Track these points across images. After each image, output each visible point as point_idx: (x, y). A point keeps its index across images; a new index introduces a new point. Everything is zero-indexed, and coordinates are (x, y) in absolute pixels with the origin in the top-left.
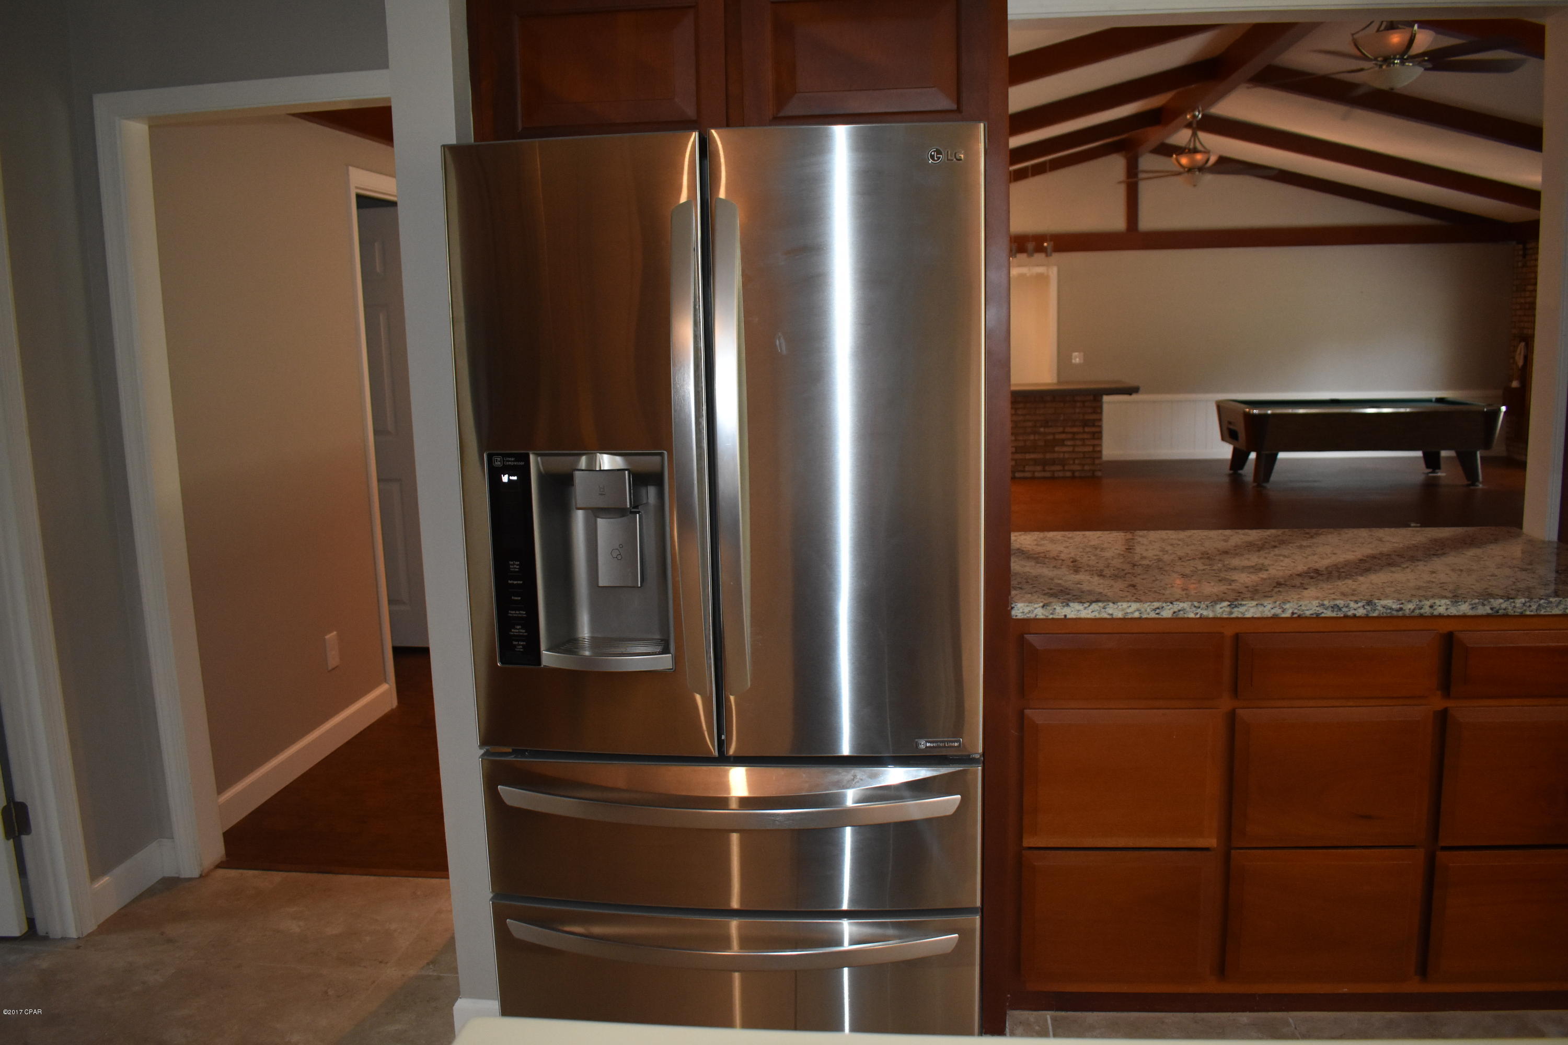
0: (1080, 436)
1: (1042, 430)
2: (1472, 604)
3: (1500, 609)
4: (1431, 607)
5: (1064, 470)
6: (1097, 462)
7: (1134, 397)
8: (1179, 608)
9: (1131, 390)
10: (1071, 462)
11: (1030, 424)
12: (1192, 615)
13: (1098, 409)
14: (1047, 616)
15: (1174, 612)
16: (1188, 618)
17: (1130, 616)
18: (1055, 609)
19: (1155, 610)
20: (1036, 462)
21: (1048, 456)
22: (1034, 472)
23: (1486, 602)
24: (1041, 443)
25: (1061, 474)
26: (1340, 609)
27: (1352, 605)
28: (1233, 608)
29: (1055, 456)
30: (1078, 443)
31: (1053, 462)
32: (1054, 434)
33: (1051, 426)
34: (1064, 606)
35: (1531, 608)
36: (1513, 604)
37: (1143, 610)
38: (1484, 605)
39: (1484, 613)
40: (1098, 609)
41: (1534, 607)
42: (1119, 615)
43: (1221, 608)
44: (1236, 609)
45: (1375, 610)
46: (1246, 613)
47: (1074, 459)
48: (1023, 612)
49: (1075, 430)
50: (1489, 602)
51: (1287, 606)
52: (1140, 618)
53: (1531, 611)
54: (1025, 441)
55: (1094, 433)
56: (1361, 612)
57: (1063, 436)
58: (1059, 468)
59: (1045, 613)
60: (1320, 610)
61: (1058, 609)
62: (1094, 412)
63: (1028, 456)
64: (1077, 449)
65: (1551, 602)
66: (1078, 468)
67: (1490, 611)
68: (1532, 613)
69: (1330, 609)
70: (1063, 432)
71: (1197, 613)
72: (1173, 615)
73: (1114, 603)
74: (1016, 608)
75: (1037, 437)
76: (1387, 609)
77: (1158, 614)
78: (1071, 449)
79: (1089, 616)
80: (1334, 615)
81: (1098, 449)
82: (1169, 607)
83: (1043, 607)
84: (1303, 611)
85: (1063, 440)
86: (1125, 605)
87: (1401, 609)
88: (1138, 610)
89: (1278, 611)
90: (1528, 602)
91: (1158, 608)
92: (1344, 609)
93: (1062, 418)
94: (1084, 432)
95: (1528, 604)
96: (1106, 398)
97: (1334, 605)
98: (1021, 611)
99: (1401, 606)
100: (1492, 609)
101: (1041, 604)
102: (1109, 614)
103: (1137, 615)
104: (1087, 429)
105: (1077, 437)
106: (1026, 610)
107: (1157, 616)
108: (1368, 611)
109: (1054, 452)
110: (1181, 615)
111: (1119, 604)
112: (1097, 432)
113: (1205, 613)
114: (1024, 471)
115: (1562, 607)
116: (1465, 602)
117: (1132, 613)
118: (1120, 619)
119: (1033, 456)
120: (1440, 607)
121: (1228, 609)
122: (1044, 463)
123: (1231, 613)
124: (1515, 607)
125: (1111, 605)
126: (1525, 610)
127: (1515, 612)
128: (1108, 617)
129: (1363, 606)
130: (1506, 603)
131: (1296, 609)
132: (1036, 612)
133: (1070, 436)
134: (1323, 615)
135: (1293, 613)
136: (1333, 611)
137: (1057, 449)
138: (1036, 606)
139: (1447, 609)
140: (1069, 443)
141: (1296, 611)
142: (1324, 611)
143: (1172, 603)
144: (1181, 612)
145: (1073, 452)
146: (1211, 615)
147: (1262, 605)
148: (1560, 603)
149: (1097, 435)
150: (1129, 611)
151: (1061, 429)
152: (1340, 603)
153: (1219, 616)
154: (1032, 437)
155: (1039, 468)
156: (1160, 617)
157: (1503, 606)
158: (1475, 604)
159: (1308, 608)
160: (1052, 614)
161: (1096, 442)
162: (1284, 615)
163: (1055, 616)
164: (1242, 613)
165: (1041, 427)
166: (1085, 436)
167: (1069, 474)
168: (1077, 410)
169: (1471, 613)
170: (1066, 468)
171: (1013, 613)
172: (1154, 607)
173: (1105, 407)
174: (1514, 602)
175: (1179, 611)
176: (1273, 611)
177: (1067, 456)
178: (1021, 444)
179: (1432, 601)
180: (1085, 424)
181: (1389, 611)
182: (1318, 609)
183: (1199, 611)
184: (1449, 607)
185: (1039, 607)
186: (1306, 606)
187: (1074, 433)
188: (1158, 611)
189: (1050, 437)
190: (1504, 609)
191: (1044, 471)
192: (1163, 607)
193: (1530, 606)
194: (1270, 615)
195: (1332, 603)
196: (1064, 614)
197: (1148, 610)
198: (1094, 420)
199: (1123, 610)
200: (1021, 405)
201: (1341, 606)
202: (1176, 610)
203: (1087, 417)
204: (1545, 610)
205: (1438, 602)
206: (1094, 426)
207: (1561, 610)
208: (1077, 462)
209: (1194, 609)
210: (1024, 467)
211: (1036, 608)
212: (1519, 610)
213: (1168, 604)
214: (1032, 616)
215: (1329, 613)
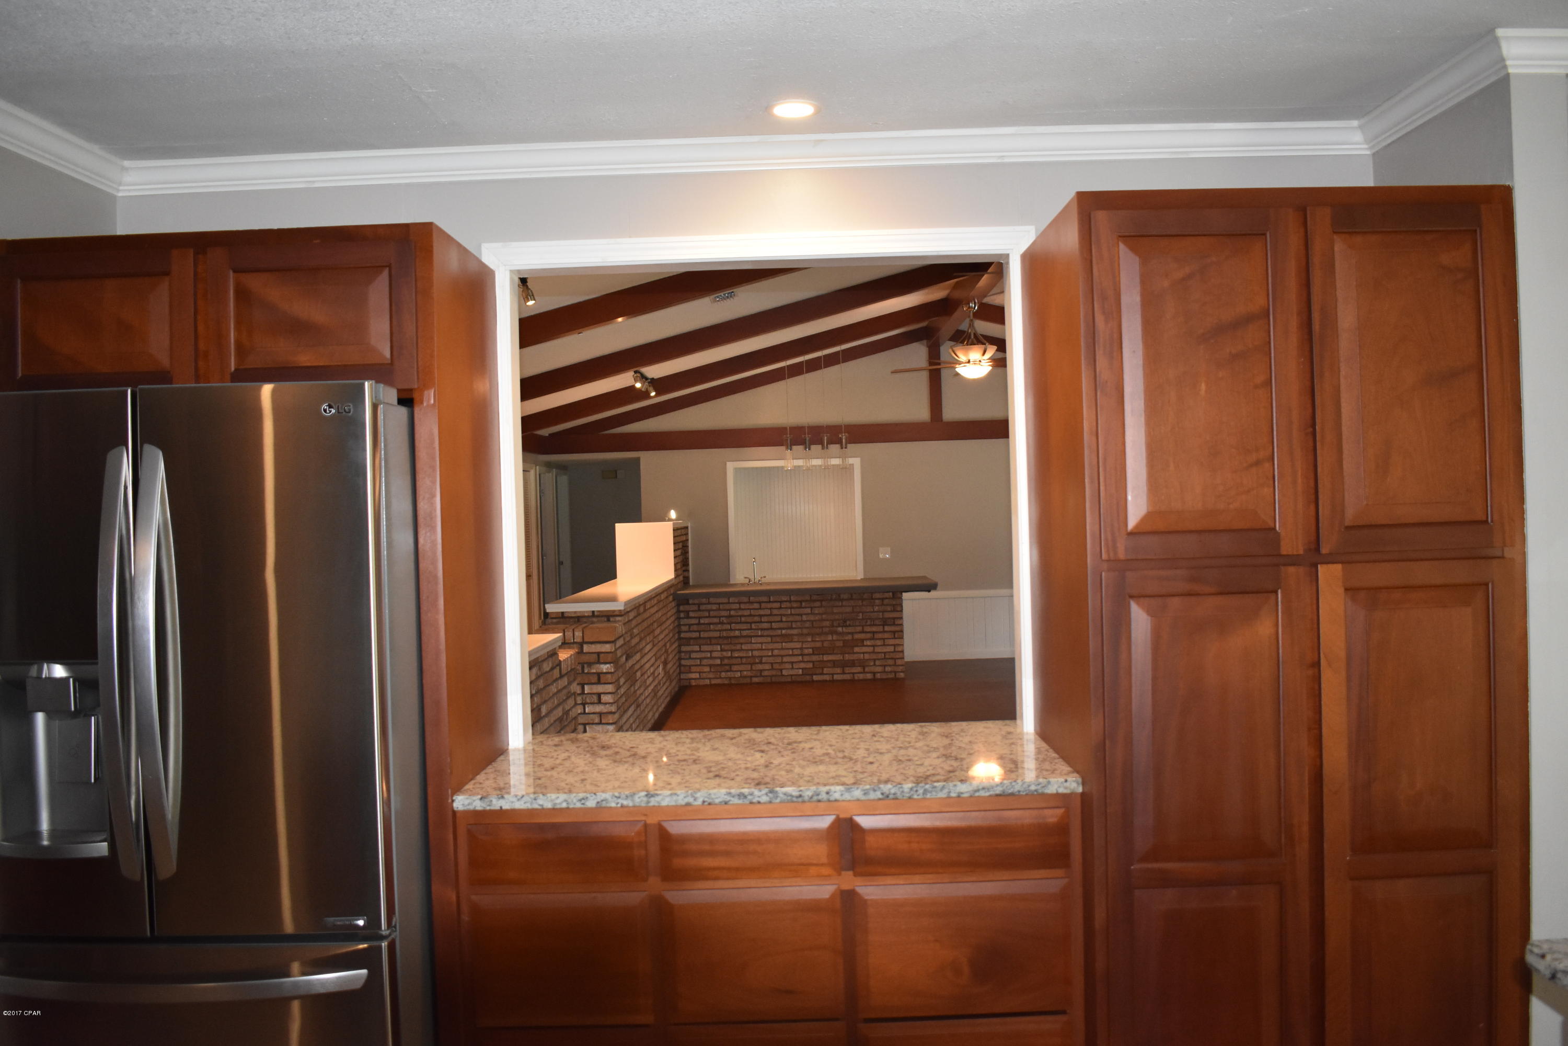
0: (880, 636)
1: (840, 629)
2: (864, 790)
3: (890, 794)
4: (828, 793)
5: (864, 672)
6: (899, 662)
7: (933, 593)
8: (602, 798)
9: (929, 587)
10: (872, 663)
11: (827, 623)
12: (613, 805)
13: (898, 607)
14: (484, 808)
15: (598, 803)
16: (611, 807)
17: (558, 806)
18: (491, 801)
19: (580, 800)
20: (834, 664)
21: (847, 657)
22: (833, 674)
23: (876, 788)
24: (840, 644)
25: (861, 676)
26: (745, 797)
27: (756, 792)
28: (650, 797)
29: (855, 657)
30: (879, 643)
31: (852, 664)
32: (852, 634)
33: (850, 626)
34: (499, 798)
35: (918, 793)
36: (901, 790)
37: (570, 801)
38: (875, 790)
39: (876, 798)
40: (530, 800)
41: (921, 791)
42: (549, 805)
43: (639, 798)
44: (652, 799)
45: (777, 797)
46: (662, 802)
47: (875, 660)
48: (463, 805)
49: (874, 629)
50: (879, 788)
51: (698, 795)
52: (568, 808)
53: (918, 795)
54: (823, 641)
55: (894, 632)
56: (764, 799)
57: (862, 636)
58: (859, 669)
59: (483, 805)
60: (728, 798)
61: (494, 801)
62: (894, 611)
63: (826, 658)
64: (878, 649)
65: (935, 787)
66: (879, 669)
67: (881, 796)
68: (920, 797)
69: (737, 797)
70: (863, 632)
71: (618, 803)
72: (596, 805)
73: (544, 795)
74: (457, 801)
75: (835, 637)
76: (788, 796)
77: (583, 804)
78: (871, 649)
79: (522, 807)
80: (740, 802)
81: (900, 649)
82: (592, 798)
83: (481, 799)
84: (712, 799)
85: (862, 640)
86: (553, 796)
87: (800, 796)
88: (565, 801)
89: (690, 800)
90: (916, 787)
91: (583, 799)
92: (750, 797)
93: (860, 616)
94: (884, 632)
95: (915, 789)
96: (905, 596)
97: (741, 793)
98: (461, 803)
99: (801, 793)
100: (882, 794)
101: (480, 797)
102: (540, 805)
103: (564, 805)
104: (887, 628)
105: (876, 636)
106: (467, 802)
107: (582, 806)
108: (770, 798)
109: (854, 653)
110: (604, 804)
111: (549, 795)
112: (898, 631)
113: (625, 803)
114: (822, 674)
115: (946, 791)
116: (858, 788)
117: (560, 804)
118: (549, 809)
119: (831, 657)
120: (836, 793)
121: (645, 799)
122: (844, 665)
123: (648, 802)
124: (903, 792)
125: (541, 796)
126: (913, 795)
127: (903, 796)
128: (539, 807)
129: (766, 794)
130: (895, 788)
131: (706, 797)
132: (474, 804)
133: (869, 636)
134: (731, 802)
135: (704, 802)
136: (739, 799)
137: (856, 649)
138: (474, 798)
139: (842, 795)
140: (868, 643)
141: (706, 799)
142: (732, 799)
143: (595, 794)
144: (604, 802)
145: (873, 652)
146: (631, 804)
147: (676, 794)
148: (943, 788)
149: (899, 634)
150: (558, 801)
151: (859, 629)
152: (746, 791)
153: (638, 804)
154: (830, 638)
155: (839, 670)
156: (585, 806)
157: (893, 791)
158: (867, 790)
159: (717, 796)
160: (489, 805)
161: (897, 641)
162: (695, 803)
163: (492, 808)
164: (658, 802)
165: (839, 626)
166: (886, 635)
167: (869, 676)
168: (876, 608)
169: (863, 798)
170: (867, 669)
171: (455, 805)
172: (580, 798)
173: (905, 604)
174: (902, 787)
175: (602, 801)
176: (686, 800)
177: (867, 657)
178: (818, 645)
179: (827, 788)
180: (885, 622)
181: (789, 798)
182: (726, 797)
183: (620, 801)
184: (843, 793)
185: (478, 799)
186: (715, 794)
187: (874, 633)
188: (583, 802)
189: (849, 637)
190: (894, 794)
191: (844, 673)
192: (587, 798)
193: (917, 791)
194: (683, 803)
195: (738, 791)
196: (500, 805)
197: (575, 801)
198: (894, 618)
199: (552, 801)
200: (818, 604)
201: (746, 794)
202: (599, 800)
203: (887, 615)
204: (930, 794)
205: (833, 788)
206: (894, 624)
207: (945, 794)
208: (877, 663)
209: (615, 799)
210: (823, 669)
211: (474, 801)
212: (908, 795)
213: (592, 795)
214: (471, 808)
215: (736, 801)
